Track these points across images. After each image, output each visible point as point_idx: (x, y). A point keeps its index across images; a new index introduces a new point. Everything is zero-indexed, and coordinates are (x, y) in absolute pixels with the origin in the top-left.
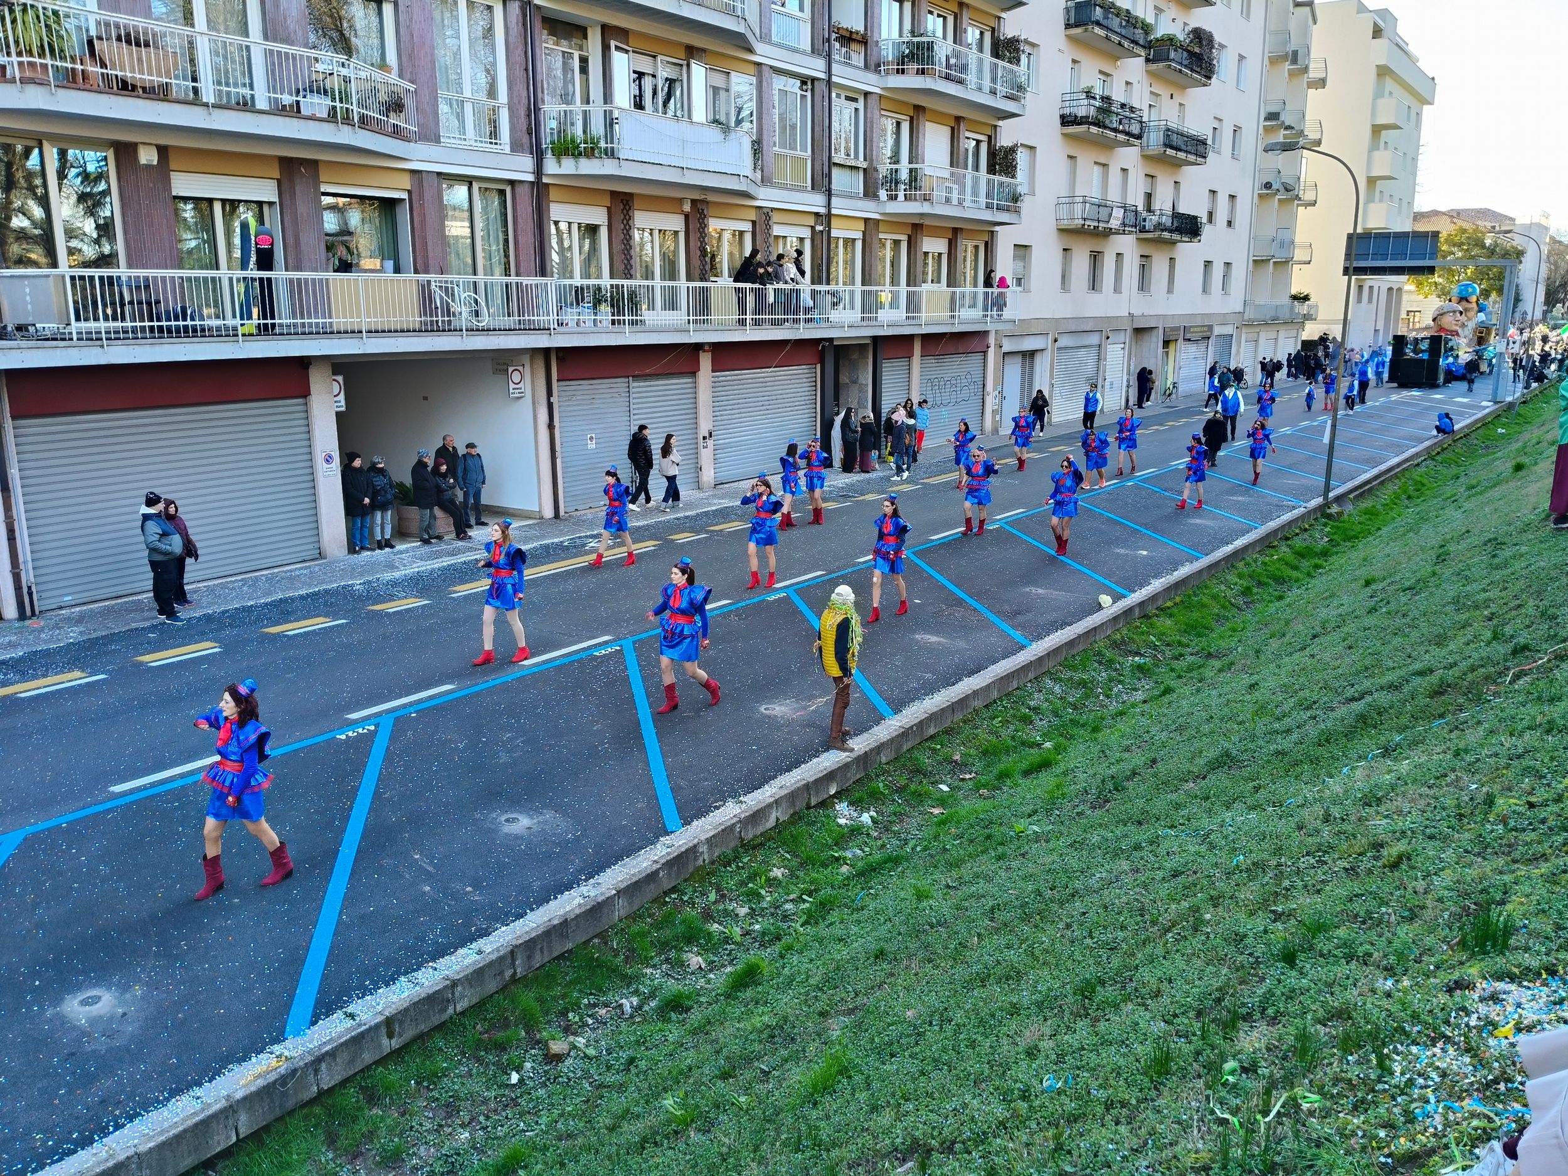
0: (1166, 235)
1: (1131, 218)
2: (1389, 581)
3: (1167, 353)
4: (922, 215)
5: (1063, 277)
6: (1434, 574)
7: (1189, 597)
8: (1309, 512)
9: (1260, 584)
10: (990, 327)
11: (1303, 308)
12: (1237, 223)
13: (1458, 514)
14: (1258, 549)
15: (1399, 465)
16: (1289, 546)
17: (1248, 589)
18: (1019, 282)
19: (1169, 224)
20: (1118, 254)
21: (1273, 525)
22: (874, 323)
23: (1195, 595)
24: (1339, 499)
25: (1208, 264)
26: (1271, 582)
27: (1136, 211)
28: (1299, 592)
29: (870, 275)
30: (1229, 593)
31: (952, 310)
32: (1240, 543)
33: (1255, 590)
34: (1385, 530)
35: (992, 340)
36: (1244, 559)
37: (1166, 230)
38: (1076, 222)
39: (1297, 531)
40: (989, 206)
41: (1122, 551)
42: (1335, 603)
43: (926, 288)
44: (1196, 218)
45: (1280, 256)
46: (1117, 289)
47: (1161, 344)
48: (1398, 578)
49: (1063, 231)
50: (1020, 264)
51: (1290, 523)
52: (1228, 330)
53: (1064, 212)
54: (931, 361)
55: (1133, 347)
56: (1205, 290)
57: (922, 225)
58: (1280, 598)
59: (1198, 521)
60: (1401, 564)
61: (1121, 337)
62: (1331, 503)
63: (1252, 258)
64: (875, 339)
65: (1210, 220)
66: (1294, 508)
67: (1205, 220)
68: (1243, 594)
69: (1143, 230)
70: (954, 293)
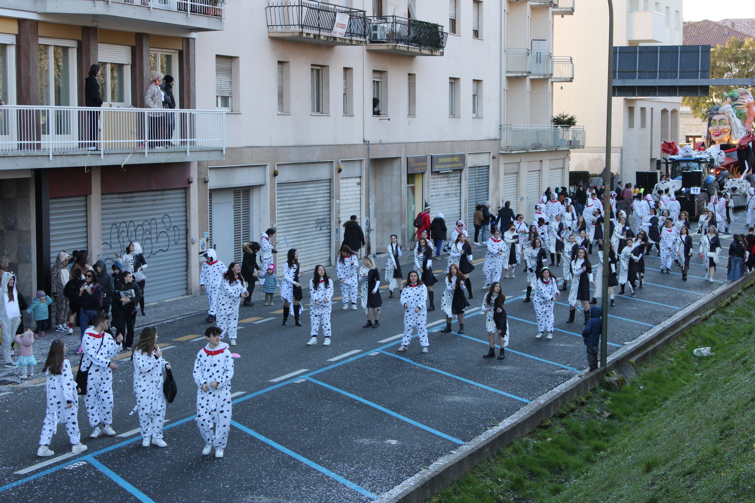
0: (402, 46)
1: (358, 27)
2: (671, 464)
3: (413, 189)
4: (95, 17)
5: (281, 96)
6: (716, 453)
7: (449, 496)
8: (585, 382)
9: (533, 475)
10: (188, 157)
11: (569, 134)
12: (485, 32)
13: (746, 378)
14: (528, 430)
15: (685, 319)
16: (564, 425)
17: (519, 482)
18: (225, 101)
19: (405, 33)
20: (346, 69)
21: (543, 400)
22: (36, 152)
23: (456, 492)
24: (619, 364)
25: (454, 81)
26: (546, 471)
27: (364, 18)
28: (577, 481)
29: (28, 90)
30: (496, 488)
31: (141, 135)
32: (507, 423)
33: (527, 483)
34: (671, 399)
35: (194, 174)
36: (512, 443)
37: (401, 40)
38: (292, 29)
39: (573, 406)
40: (182, 8)
41: (366, 441)
42: (615, 494)
43: (104, 108)
44: (436, 26)
45: (537, 72)
46: (347, 112)
47: (404, 178)
48: (680, 459)
49: (276, 40)
50: (226, 79)
51: (564, 396)
52: (483, 160)
53: (277, 16)
54: (114, 200)
55: (372, 182)
56: (453, 113)
57: (95, 29)
58: (557, 491)
59: (457, 399)
60: (683, 442)
61: (356, 170)
62: (610, 369)
63: (504, 75)
64: (38, 173)
65: (453, 29)
66: (569, 377)
67: (447, 29)
68: (512, 488)
69: (374, 42)
70: (142, 115)
